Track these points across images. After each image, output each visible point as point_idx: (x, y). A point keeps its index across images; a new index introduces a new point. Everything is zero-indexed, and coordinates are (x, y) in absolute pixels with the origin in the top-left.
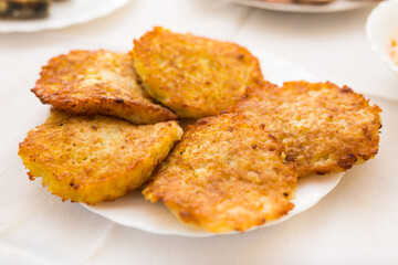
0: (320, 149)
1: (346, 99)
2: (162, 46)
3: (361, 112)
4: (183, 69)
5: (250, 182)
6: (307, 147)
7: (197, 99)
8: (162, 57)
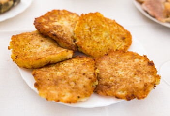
0: (122, 87)
1: (148, 68)
2: (91, 21)
3: (150, 76)
4: (93, 33)
5: (70, 85)
6: (118, 84)
7: (88, 47)
8: (88, 25)
